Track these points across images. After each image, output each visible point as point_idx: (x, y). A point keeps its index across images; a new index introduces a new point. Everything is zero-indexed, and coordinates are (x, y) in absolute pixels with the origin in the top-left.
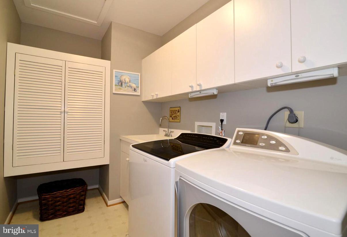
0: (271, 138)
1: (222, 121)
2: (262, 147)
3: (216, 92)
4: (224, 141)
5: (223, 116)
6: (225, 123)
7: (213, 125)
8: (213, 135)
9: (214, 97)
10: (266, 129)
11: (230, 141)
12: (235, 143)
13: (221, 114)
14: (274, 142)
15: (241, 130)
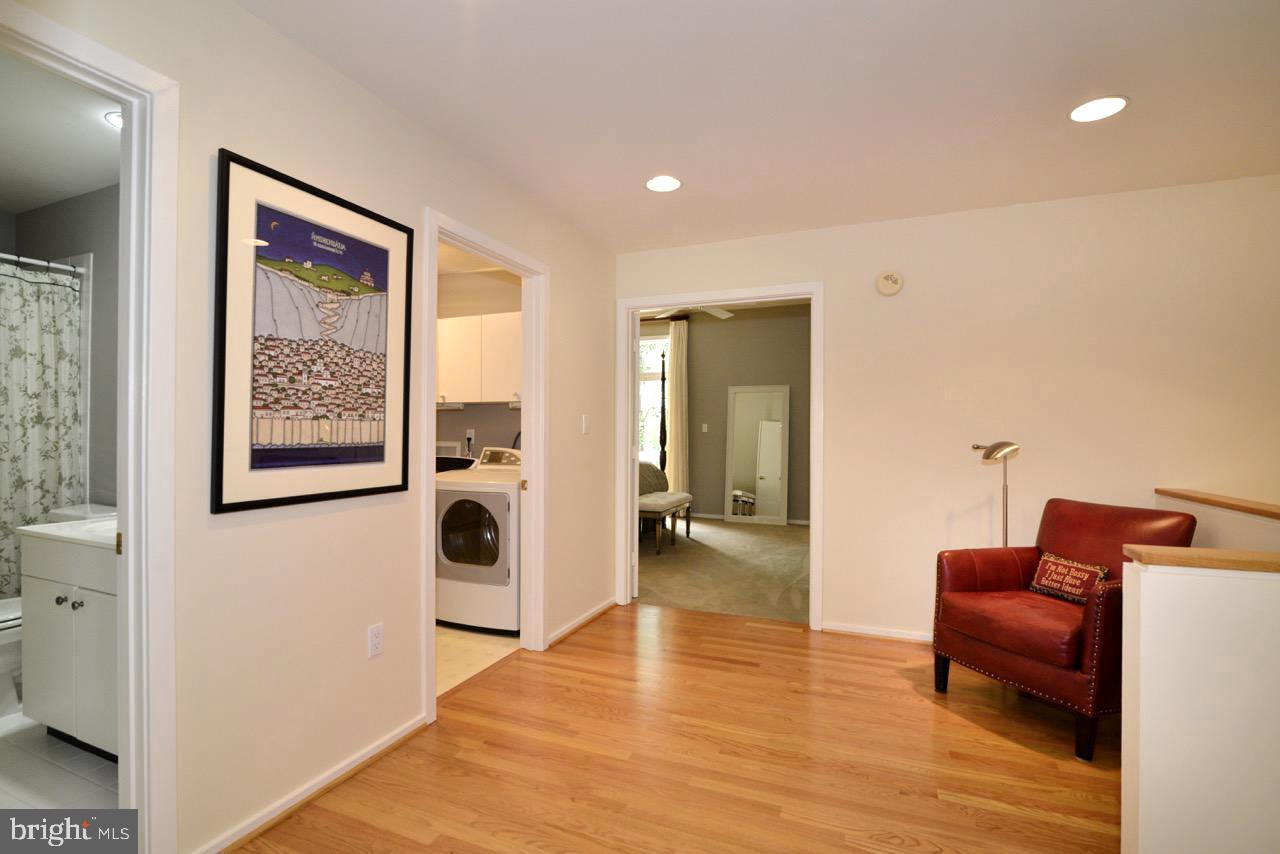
0: (511, 455)
1: (469, 439)
2: (504, 464)
3: (461, 408)
4: (471, 462)
5: (471, 433)
6: (472, 442)
7: (458, 445)
8: (458, 456)
9: (458, 410)
10: (513, 448)
11: (477, 461)
12: (482, 463)
13: (468, 431)
14: (513, 459)
15: (487, 450)
